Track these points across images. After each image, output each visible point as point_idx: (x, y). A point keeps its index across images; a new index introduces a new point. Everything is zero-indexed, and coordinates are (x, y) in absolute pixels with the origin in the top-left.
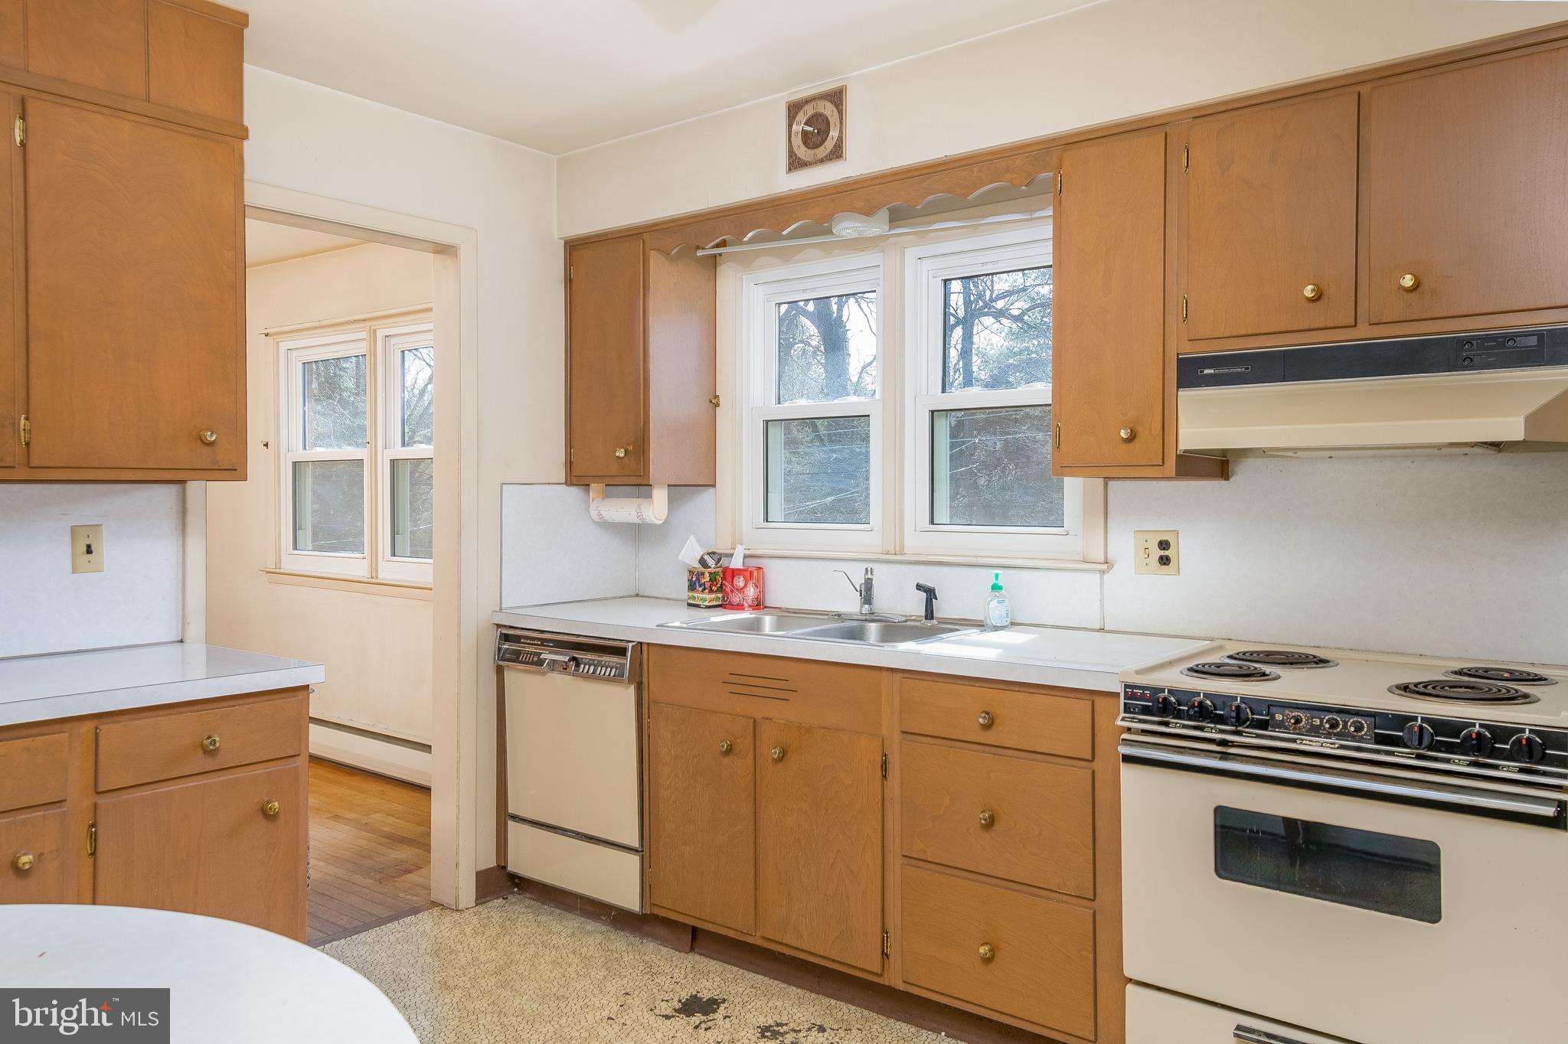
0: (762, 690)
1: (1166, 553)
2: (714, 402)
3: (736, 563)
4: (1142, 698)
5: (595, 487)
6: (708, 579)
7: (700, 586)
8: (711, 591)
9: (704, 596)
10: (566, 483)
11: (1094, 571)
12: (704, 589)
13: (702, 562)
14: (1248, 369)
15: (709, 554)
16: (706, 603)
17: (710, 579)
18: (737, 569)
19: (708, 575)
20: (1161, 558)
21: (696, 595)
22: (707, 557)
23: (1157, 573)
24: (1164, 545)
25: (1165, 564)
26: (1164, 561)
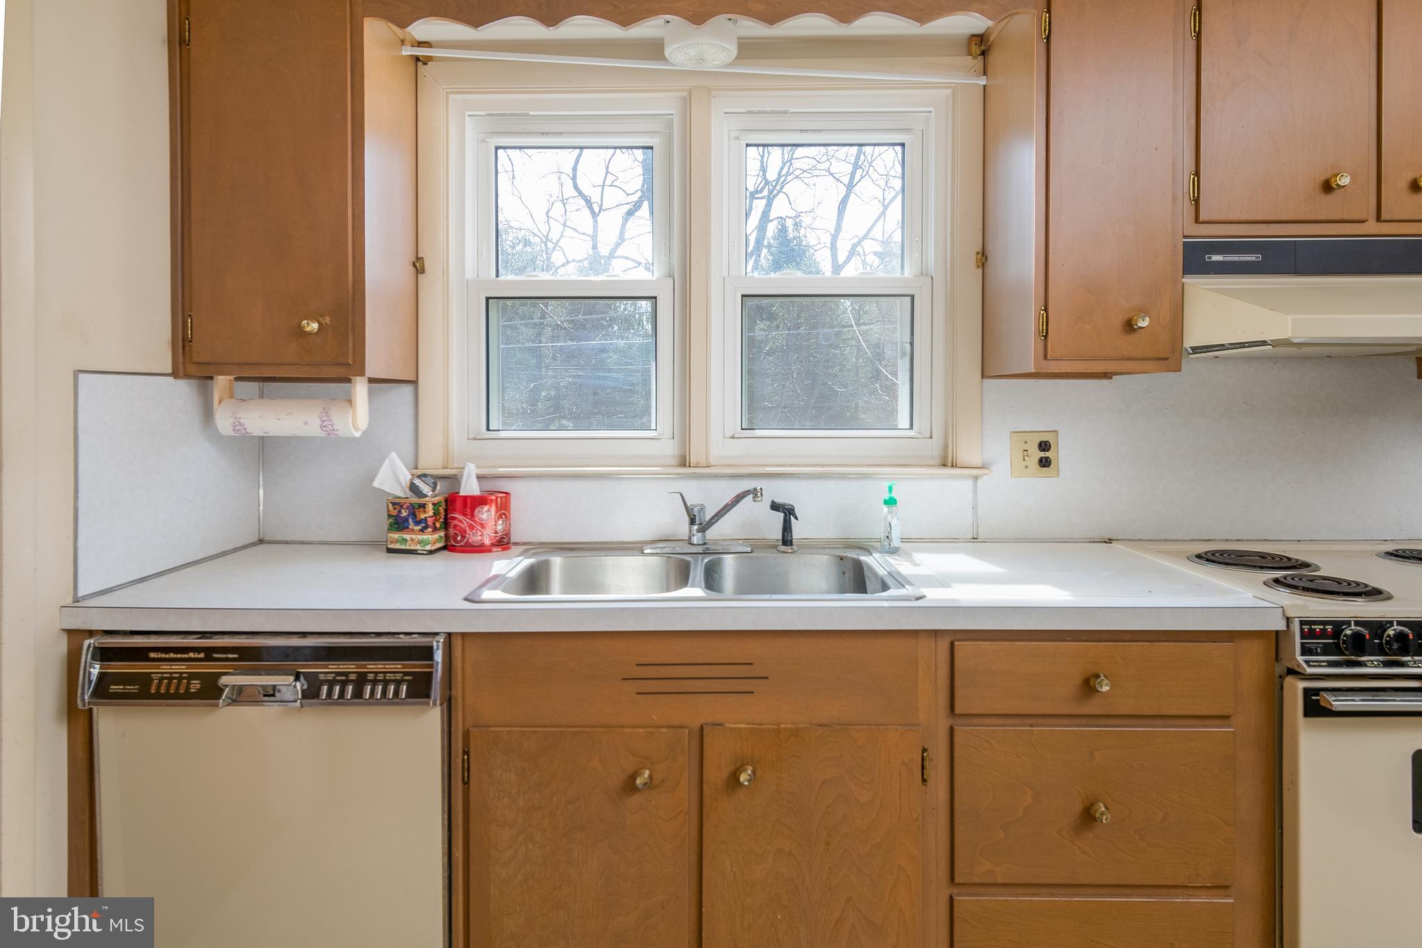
0: (699, 683)
1: (1042, 454)
2: (418, 266)
3: (470, 487)
4: (1323, 635)
5: (221, 381)
6: (431, 513)
7: (417, 523)
8: (435, 529)
9: (425, 537)
10: (175, 374)
11: (967, 477)
12: (426, 527)
13: (413, 488)
14: (1258, 257)
15: (419, 477)
16: (428, 548)
17: (434, 513)
18: (473, 497)
19: (431, 506)
20: (1041, 460)
21: (407, 537)
22: (417, 482)
23: (1036, 475)
24: (1044, 446)
25: (1045, 466)
26: (1045, 463)
